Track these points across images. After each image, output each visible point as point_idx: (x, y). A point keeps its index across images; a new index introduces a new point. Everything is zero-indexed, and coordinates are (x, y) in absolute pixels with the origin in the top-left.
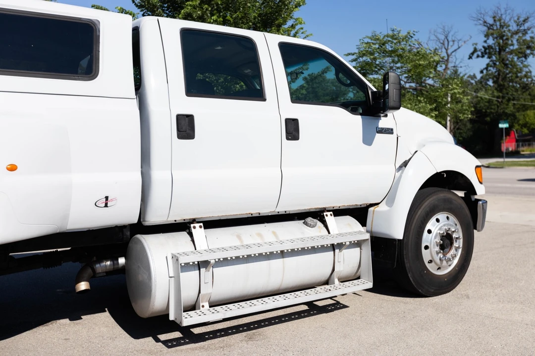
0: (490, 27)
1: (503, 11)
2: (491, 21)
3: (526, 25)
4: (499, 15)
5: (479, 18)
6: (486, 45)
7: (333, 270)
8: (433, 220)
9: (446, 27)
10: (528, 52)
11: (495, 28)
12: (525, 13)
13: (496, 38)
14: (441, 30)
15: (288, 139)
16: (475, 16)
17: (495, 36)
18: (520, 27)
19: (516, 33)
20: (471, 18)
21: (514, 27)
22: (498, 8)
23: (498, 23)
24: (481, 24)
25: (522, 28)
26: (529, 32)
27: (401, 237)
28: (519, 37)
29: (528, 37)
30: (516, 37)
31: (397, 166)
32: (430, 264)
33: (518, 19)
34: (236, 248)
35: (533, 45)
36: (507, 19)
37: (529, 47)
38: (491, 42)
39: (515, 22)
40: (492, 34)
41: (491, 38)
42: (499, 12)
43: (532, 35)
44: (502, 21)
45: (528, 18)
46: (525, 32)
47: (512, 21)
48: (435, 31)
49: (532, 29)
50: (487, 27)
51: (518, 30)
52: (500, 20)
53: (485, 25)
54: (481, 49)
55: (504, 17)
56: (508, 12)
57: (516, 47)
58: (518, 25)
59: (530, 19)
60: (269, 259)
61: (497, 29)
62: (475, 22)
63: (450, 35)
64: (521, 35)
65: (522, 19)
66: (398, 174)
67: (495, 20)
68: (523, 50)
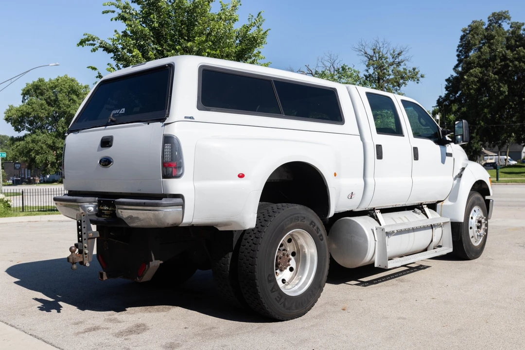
0: (371, 58)
1: (381, 45)
2: (371, 53)
3: (401, 58)
4: (378, 48)
5: (361, 49)
6: (367, 74)
7: (432, 241)
8: (473, 211)
9: (332, 55)
10: (401, 81)
11: (375, 59)
12: (398, 47)
13: (376, 68)
14: (328, 58)
15: (415, 160)
16: (357, 47)
17: (375, 66)
18: (395, 59)
19: (392, 64)
20: (354, 49)
21: (390, 60)
22: (377, 41)
23: (377, 55)
24: (363, 55)
25: (397, 60)
26: (402, 64)
27: (463, 221)
28: (394, 68)
29: (401, 68)
30: (392, 68)
31: (454, 177)
32: (473, 239)
33: (394, 52)
34: (392, 225)
35: (406, 76)
36: (384, 52)
37: (402, 78)
38: (371, 71)
39: (391, 54)
40: (373, 64)
41: (372, 68)
42: (378, 45)
43: (405, 67)
44: (381, 53)
45: (402, 52)
46: (399, 64)
47: (389, 54)
48: (322, 59)
49: (405, 62)
50: (368, 58)
51: (394, 62)
52: (379, 53)
53: (366, 56)
54: (363, 77)
55: (382, 49)
56: (385, 45)
57: (392, 77)
58: (393, 58)
59: (403, 53)
60: (401, 234)
61: (376, 60)
62: (358, 53)
63: (336, 62)
64: (395, 66)
65: (397, 53)
66: (456, 182)
67: (374, 52)
68: (398, 80)
